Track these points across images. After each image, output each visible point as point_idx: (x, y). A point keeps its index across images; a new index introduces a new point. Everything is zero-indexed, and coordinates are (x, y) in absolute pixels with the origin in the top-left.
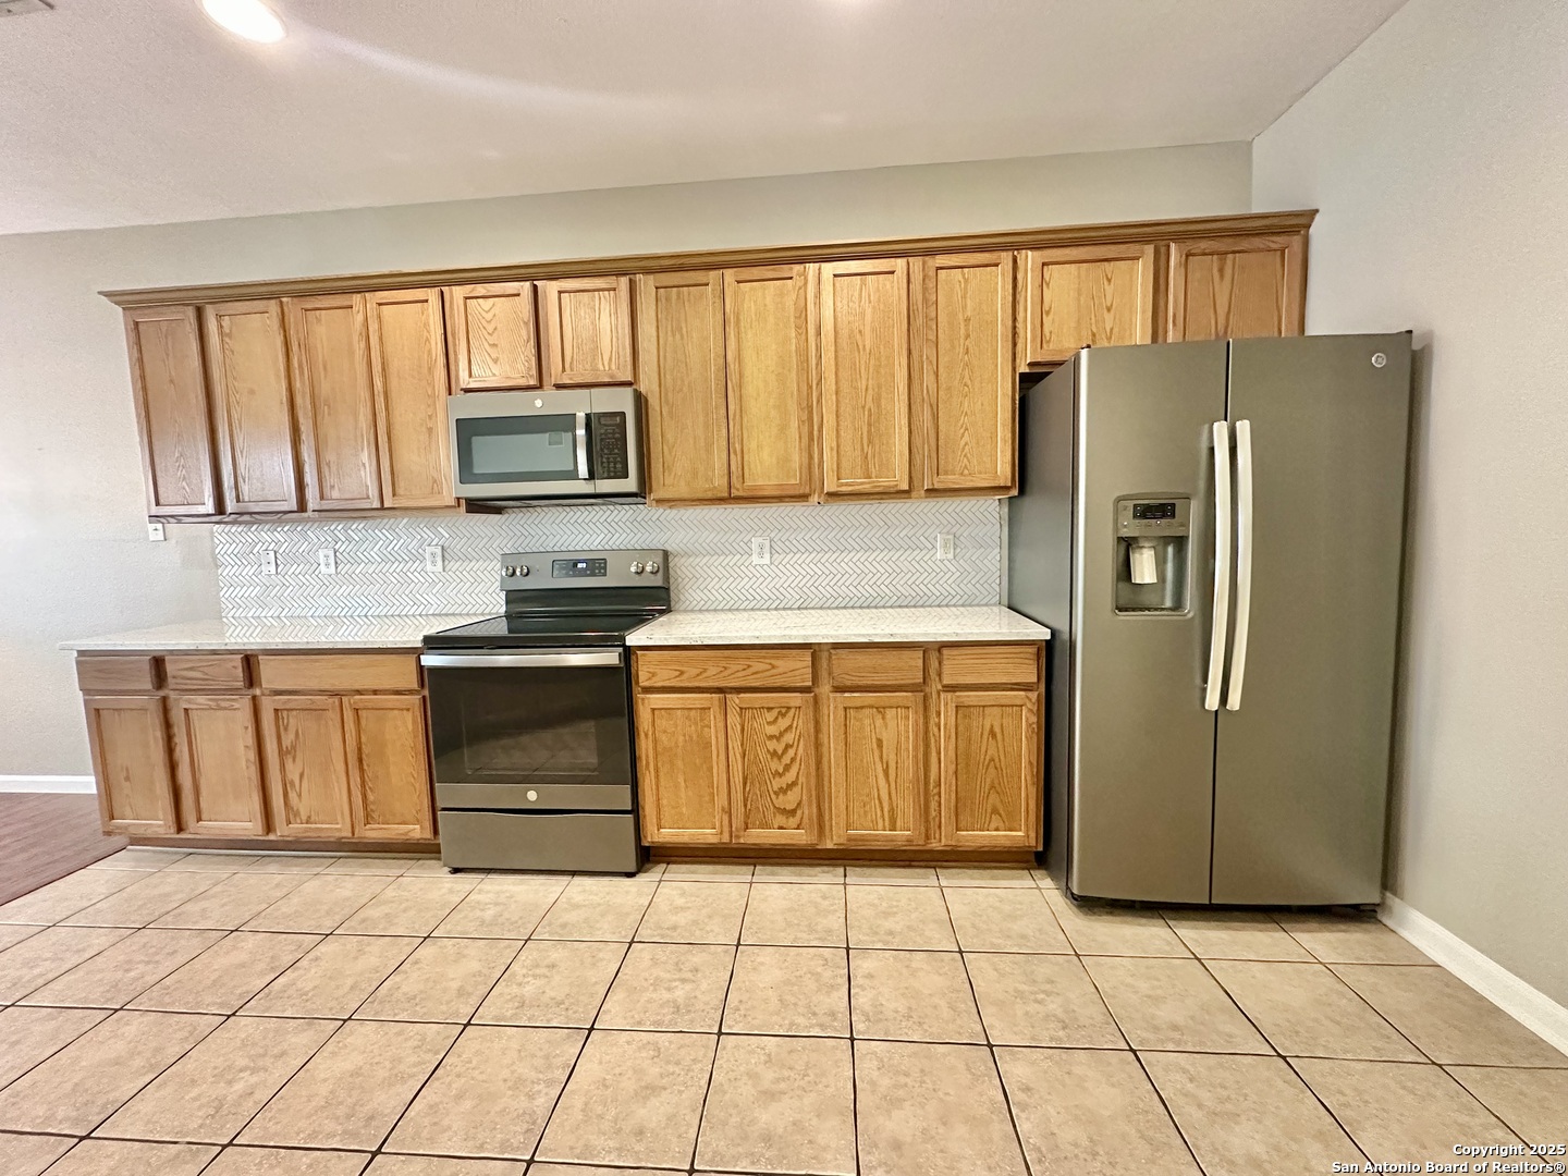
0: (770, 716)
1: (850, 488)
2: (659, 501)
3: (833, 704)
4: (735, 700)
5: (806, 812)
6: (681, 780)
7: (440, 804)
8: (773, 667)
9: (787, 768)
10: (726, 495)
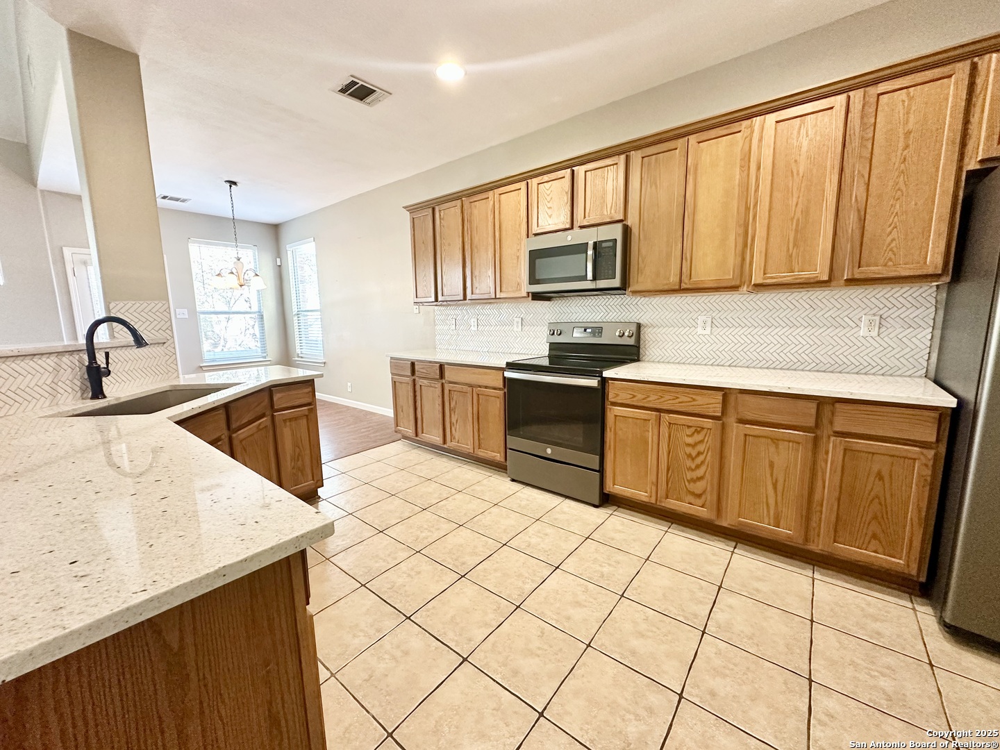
0: (689, 431)
1: (774, 281)
2: (635, 292)
3: (736, 431)
4: (666, 417)
5: (709, 498)
6: (629, 460)
7: (508, 446)
8: (694, 400)
9: (698, 467)
10: (677, 287)
